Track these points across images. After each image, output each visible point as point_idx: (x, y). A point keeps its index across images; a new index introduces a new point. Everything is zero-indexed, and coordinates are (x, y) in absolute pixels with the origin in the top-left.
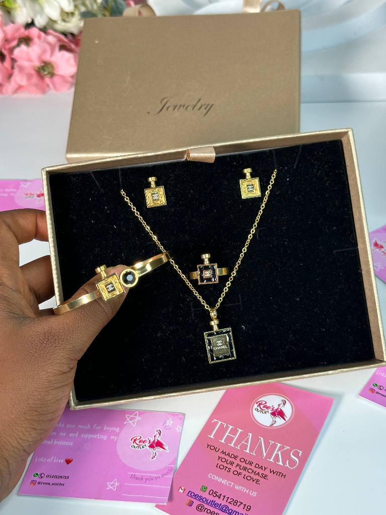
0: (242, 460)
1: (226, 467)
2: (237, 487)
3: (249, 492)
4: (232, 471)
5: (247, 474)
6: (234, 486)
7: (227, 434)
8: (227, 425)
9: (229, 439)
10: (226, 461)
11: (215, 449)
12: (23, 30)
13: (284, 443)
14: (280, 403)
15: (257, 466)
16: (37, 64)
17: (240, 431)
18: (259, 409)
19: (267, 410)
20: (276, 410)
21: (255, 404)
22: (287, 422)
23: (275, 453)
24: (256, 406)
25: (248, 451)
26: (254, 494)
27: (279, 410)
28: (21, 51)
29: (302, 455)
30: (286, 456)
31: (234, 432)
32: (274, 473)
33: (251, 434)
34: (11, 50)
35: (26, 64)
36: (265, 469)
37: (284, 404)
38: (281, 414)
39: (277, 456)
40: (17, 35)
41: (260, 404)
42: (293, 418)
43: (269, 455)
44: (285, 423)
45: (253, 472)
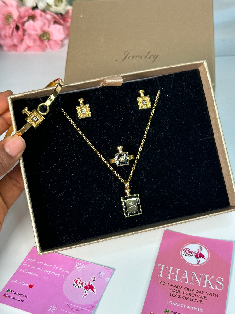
0: (186, 289)
1: (177, 295)
2: (188, 307)
3: (197, 309)
4: (181, 297)
5: (192, 298)
6: (186, 307)
7: (170, 273)
8: (168, 267)
9: (173, 276)
10: (175, 291)
11: (165, 284)
12: (30, 11)
13: (210, 274)
14: (198, 248)
15: (197, 291)
16: (40, 32)
17: (178, 270)
18: (186, 254)
19: (191, 254)
20: (198, 253)
21: (183, 251)
22: (207, 260)
23: (206, 281)
24: (183, 252)
25: (188, 282)
26: (201, 310)
27: (199, 253)
28: (29, 25)
29: (224, 280)
30: (214, 282)
31: (174, 271)
32: (209, 295)
33: (186, 271)
34: (23, 24)
35: (32, 32)
36: (203, 293)
37: (201, 249)
38: (201, 256)
39: (208, 283)
40: (27, 14)
41: (186, 251)
42: (210, 257)
43: (203, 283)
44: (206, 261)
45: (195, 295)
